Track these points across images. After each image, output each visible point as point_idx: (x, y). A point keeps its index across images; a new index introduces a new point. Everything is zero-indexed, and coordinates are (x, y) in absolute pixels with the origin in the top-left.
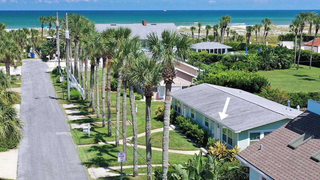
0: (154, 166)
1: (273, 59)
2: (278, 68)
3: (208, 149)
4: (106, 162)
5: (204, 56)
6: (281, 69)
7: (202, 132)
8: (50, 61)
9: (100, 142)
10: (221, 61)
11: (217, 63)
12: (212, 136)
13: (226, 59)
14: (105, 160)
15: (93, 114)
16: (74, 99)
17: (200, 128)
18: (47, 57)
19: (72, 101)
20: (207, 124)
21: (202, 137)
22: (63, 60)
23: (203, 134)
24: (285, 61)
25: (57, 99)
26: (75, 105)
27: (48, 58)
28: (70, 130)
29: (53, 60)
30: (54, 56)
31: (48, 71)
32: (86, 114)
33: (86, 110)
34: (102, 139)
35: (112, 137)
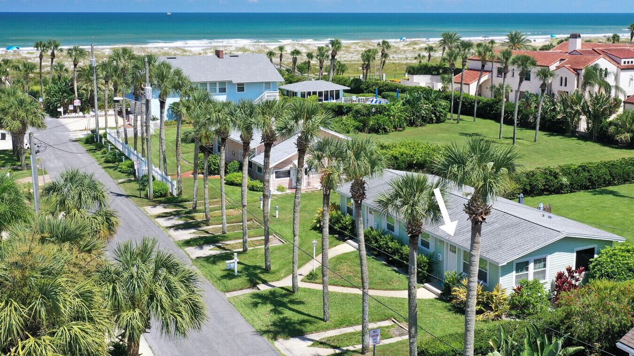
1: (425, 109)
2: (431, 121)
4: (298, 327)
6: (435, 123)
7: (425, 259)
8: (64, 116)
9: (258, 284)
10: (350, 114)
11: (344, 118)
12: (439, 264)
13: (357, 112)
14: (294, 323)
15: (208, 225)
16: (158, 197)
18: (59, 110)
19: (157, 199)
20: (426, 244)
21: (424, 266)
22: (85, 115)
23: (426, 262)
24: (441, 112)
25: (128, 196)
26: (165, 207)
27: (60, 112)
28: (191, 262)
29: (69, 116)
30: (71, 108)
31: (74, 138)
32: (196, 226)
33: (192, 218)
34: (260, 279)
35: (274, 273)
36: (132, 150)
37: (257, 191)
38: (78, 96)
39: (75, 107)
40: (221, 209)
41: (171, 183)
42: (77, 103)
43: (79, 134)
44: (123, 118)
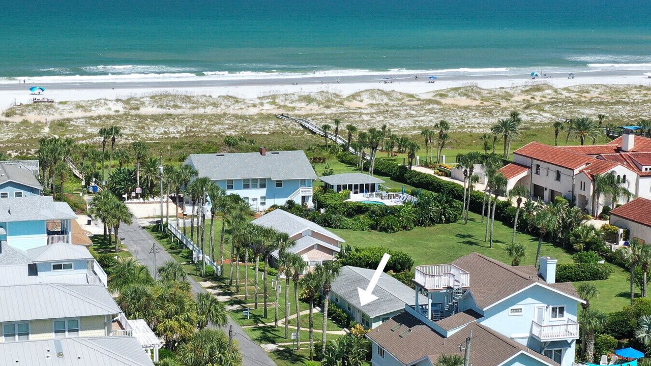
0: (314, 342)
1: (434, 211)
2: (441, 222)
3: (350, 330)
5: (345, 206)
6: (445, 223)
7: (345, 315)
8: (128, 202)
9: (259, 323)
10: (367, 214)
11: (362, 216)
12: (353, 319)
13: (373, 212)
14: (270, 338)
16: (208, 276)
17: (344, 312)
18: (123, 196)
20: (349, 309)
21: (345, 319)
22: (145, 201)
25: (192, 275)
26: (212, 283)
27: (125, 198)
29: (132, 201)
30: (134, 194)
31: (142, 225)
32: (230, 294)
33: (229, 290)
34: (260, 320)
35: (269, 319)
36: (189, 240)
37: (272, 275)
38: (140, 184)
39: (137, 194)
40: (244, 286)
41: (216, 267)
42: (139, 190)
43: (145, 222)
44: (176, 204)
